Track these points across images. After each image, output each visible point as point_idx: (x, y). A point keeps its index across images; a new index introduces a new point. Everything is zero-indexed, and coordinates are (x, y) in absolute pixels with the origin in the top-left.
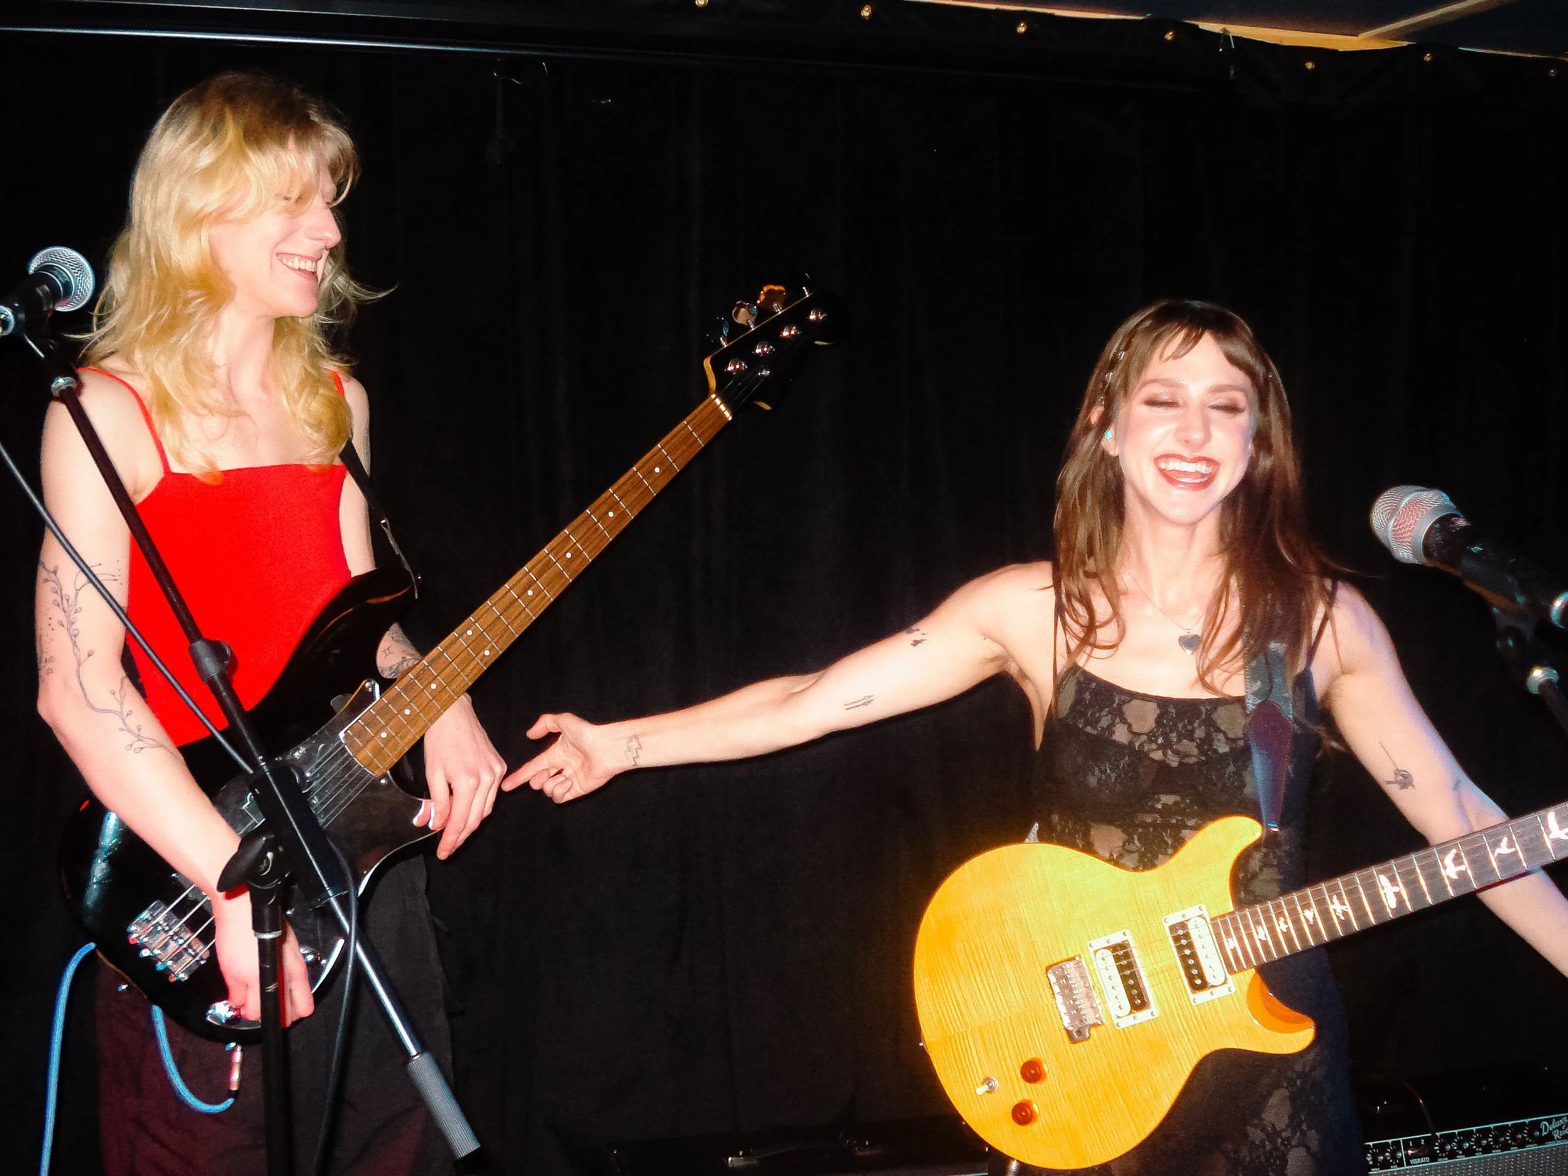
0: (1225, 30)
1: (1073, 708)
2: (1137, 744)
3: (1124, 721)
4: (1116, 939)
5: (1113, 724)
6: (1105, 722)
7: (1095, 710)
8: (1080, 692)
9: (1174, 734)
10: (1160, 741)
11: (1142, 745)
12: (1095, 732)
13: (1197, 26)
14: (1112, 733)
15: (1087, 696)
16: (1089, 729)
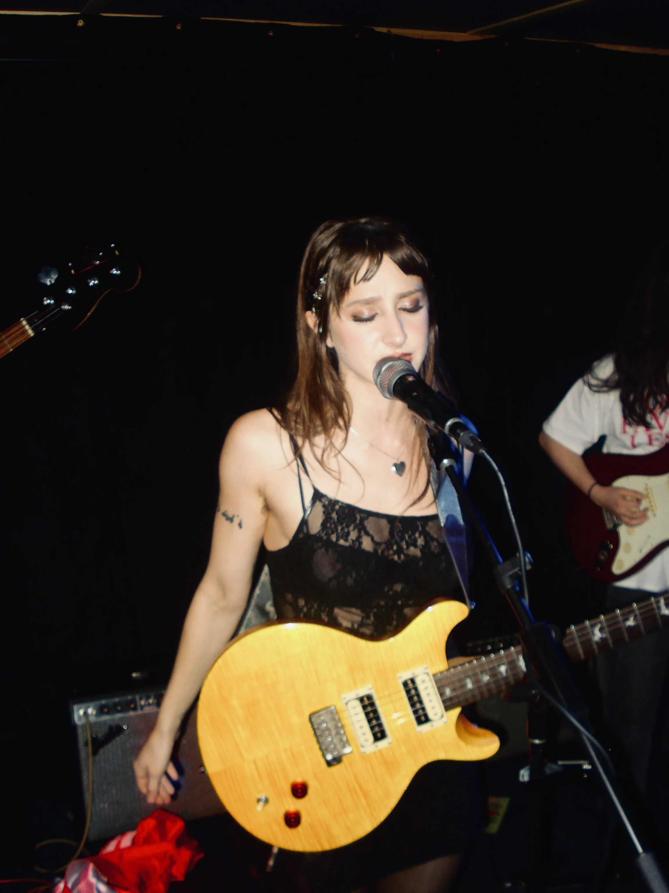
0: (389, 31)
1: (324, 525)
2: (380, 551)
3: (367, 534)
4: (363, 692)
5: (359, 537)
6: (353, 535)
7: (344, 525)
8: (327, 514)
9: (404, 543)
10: (395, 548)
11: (383, 552)
12: (347, 544)
13: (373, 29)
14: (360, 543)
15: (334, 515)
16: (342, 542)
